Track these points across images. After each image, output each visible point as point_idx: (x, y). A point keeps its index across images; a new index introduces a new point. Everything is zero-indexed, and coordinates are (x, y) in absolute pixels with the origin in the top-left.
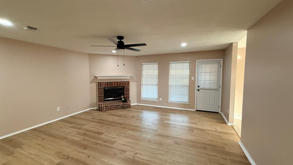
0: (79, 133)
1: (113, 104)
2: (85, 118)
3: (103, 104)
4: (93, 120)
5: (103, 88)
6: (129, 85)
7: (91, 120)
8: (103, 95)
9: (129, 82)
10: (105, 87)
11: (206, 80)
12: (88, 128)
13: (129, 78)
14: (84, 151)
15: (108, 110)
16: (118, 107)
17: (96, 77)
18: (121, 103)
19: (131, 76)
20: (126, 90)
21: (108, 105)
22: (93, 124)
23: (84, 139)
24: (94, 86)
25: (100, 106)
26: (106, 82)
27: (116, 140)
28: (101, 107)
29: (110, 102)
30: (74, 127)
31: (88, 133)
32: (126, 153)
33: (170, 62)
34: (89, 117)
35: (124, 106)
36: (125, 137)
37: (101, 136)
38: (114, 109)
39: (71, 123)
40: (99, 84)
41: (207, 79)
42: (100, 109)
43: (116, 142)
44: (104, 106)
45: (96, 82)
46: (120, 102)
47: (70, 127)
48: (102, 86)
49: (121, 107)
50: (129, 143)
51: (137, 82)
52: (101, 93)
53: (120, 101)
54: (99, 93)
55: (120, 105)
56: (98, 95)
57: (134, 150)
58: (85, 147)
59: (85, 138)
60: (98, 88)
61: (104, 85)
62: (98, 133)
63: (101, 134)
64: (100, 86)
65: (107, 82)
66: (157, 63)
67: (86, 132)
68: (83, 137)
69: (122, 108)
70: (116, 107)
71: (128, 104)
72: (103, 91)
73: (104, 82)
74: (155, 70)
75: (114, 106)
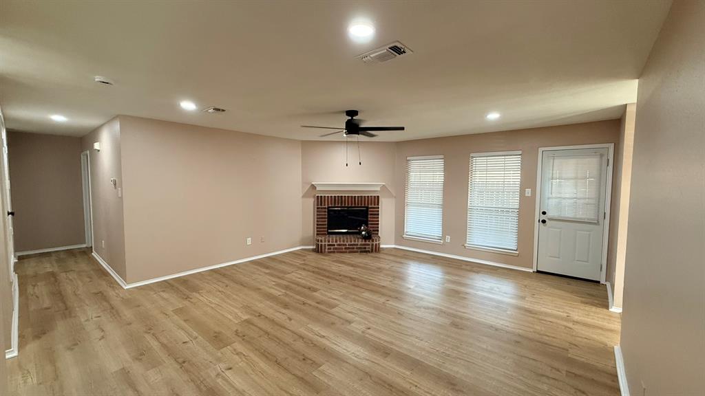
0: (278, 285)
1: (344, 241)
2: (291, 262)
3: (325, 241)
4: (304, 267)
5: (325, 208)
6: (378, 205)
7: (302, 266)
8: (325, 221)
9: (378, 197)
10: (330, 206)
11: (564, 198)
12: (294, 278)
13: (378, 189)
14: (284, 311)
15: (334, 252)
16: (354, 248)
17: (313, 187)
18: (360, 240)
19: (384, 185)
20: (371, 214)
21: (334, 243)
22: (304, 273)
23: (286, 295)
24: (311, 203)
25: (320, 243)
26: (331, 197)
27: (339, 303)
28: (321, 245)
29: (338, 236)
30: (272, 275)
31: (293, 286)
32: (352, 324)
33: (472, 155)
34: (299, 262)
35: (365, 248)
36: (354, 300)
37: (315, 293)
38: (346, 252)
39: (267, 268)
40: (320, 200)
41: (567, 196)
42: (318, 250)
43: (337, 306)
44: (327, 243)
45: (314, 197)
46: (358, 238)
47: (267, 273)
48: (325, 205)
49: (360, 248)
50: (361, 310)
51: (395, 197)
52: (322, 218)
53: (358, 236)
54: (319, 218)
55: (357, 245)
56: (317, 221)
57: (366, 322)
58: (286, 306)
59: (288, 292)
60: (318, 208)
61: (328, 202)
62: (310, 288)
63: (315, 290)
64: (321, 205)
65: (335, 197)
66: (442, 156)
67: (289, 284)
68: (284, 291)
69: (361, 252)
70: (349, 248)
71: (374, 243)
72: (325, 215)
73: (328, 197)
74: (436, 172)
75: (346, 245)
